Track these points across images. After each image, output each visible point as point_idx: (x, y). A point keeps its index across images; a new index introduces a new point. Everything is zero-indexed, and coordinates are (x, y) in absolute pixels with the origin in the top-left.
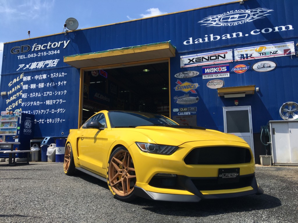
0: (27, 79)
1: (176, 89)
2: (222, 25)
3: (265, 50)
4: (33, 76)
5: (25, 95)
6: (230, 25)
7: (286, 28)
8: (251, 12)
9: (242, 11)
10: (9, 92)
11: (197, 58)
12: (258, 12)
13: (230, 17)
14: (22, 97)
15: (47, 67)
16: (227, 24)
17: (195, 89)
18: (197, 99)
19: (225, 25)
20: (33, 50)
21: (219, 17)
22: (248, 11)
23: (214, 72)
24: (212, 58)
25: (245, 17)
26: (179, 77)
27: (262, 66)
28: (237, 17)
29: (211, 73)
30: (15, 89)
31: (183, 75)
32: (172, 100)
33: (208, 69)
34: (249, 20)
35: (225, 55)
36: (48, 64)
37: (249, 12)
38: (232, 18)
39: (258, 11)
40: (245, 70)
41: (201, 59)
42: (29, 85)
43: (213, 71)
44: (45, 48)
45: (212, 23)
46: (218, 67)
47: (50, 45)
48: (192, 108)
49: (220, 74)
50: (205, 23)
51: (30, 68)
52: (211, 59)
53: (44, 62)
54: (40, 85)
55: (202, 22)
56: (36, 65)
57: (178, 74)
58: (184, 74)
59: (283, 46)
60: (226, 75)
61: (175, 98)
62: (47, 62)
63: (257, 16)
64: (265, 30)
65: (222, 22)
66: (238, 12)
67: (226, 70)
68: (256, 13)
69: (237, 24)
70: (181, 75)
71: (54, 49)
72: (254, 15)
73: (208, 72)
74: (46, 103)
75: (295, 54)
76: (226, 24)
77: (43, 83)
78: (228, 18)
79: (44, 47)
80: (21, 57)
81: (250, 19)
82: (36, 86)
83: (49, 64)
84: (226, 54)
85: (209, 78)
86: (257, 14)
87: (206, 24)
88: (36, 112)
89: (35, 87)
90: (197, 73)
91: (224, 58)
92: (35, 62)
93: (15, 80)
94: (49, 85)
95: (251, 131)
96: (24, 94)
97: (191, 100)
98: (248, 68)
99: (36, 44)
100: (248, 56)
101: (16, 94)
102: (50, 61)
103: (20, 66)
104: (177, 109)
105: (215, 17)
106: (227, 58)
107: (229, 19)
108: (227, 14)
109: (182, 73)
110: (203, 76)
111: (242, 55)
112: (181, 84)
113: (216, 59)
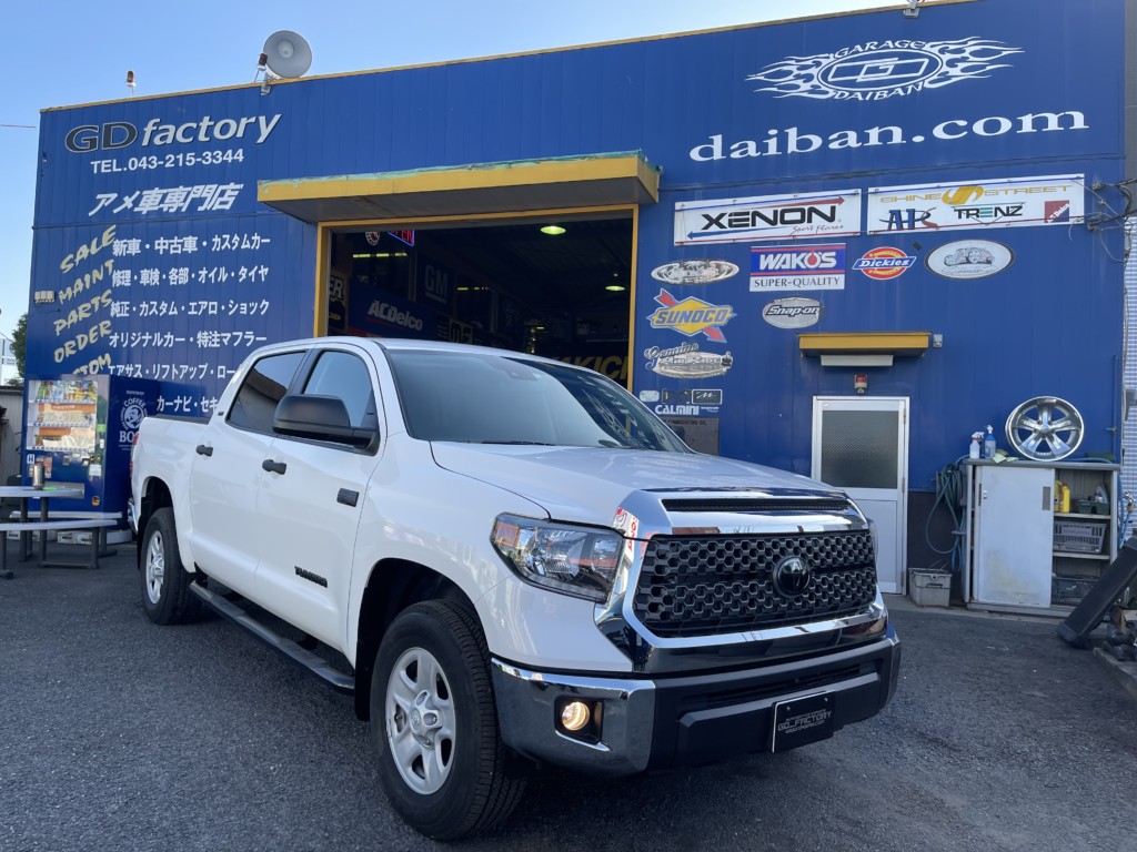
0: (127, 249)
1: (655, 321)
2: (831, 93)
3: (976, 198)
4: (148, 238)
5: (121, 305)
6: (860, 98)
7: (1061, 122)
8: (942, 51)
9: (909, 47)
10: (65, 292)
11: (736, 214)
12: (966, 54)
13: (863, 65)
14: (112, 314)
15: (200, 209)
17: (722, 328)
18: (726, 362)
19: (842, 95)
20: (145, 143)
21: (824, 62)
22: (931, 48)
23: (791, 270)
24: (788, 217)
25: (917, 72)
26: (666, 279)
27: (963, 259)
28: (890, 69)
29: (780, 272)
30: (84, 282)
31: (684, 273)
32: (640, 359)
33: (772, 256)
34: (930, 82)
35: (833, 209)
36: (201, 201)
37: (935, 50)
38: (870, 71)
39: (969, 50)
40: (899, 268)
41: (750, 217)
42: (136, 272)
43: (787, 266)
44: (191, 139)
45: (798, 87)
46: (808, 252)
47: (210, 130)
48: (707, 394)
49: (811, 277)
50: (772, 84)
51: (136, 209)
52: (783, 222)
53: (189, 189)
54: (174, 274)
55: (762, 78)
56: (158, 201)
57: (663, 269)
58: (685, 268)
59: (1045, 190)
60: (833, 281)
61: (649, 353)
62: (199, 191)
63: (963, 70)
64: (985, 124)
65: (833, 83)
66: (896, 48)
67: (833, 263)
68: (958, 56)
69: (885, 96)
70: (675, 273)
71: (222, 146)
72: (951, 63)
73: (771, 267)
74: (196, 340)
75: (1082, 222)
76: (847, 94)
77: (187, 269)
78: (857, 70)
79: (185, 135)
80: (103, 166)
81: (935, 77)
82: (161, 276)
83: (206, 198)
84: (837, 205)
85: (773, 288)
86: (964, 60)
87: (775, 89)
88: (163, 371)
89: (156, 281)
90: (730, 269)
91: (831, 219)
92: (157, 189)
93: (84, 251)
94: (207, 275)
95: (903, 485)
96: (118, 303)
97: (704, 365)
98: (911, 260)
99: (158, 120)
100: (916, 218)
101: (88, 301)
102: (208, 186)
103: (100, 200)
104: (653, 392)
105: (810, 63)
106: (840, 221)
107: (858, 74)
108: (853, 54)
109: (678, 265)
110: (753, 279)
111: (896, 214)
112: (672, 304)
113: (802, 221)
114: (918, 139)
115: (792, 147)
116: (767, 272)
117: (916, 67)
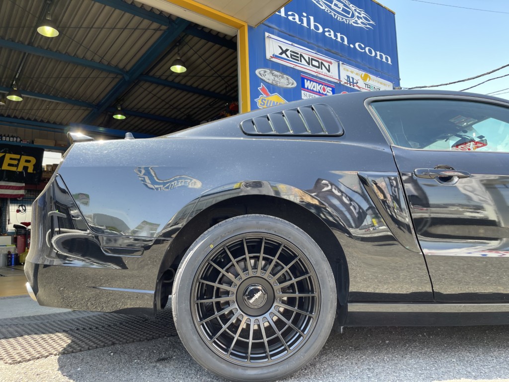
1: (259, 103)
2: (323, 8)
3: (369, 81)
6: (333, 16)
7: (386, 59)
8: (355, 10)
9: (346, 2)
11: (293, 52)
12: (362, 16)
16: (331, 12)
19: (327, 11)
23: (317, 92)
24: (315, 63)
26: (263, 78)
28: (342, 8)
29: (313, 91)
31: (272, 77)
33: (309, 81)
34: (354, 22)
35: (329, 66)
37: (353, 8)
38: (336, 5)
39: (363, 15)
41: (299, 56)
43: (315, 89)
46: (322, 85)
52: (312, 65)
57: (262, 71)
58: (273, 75)
63: (362, 22)
68: (360, 16)
70: (266, 75)
72: (358, 18)
73: (309, 88)
76: (329, 12)
81: (354, 21)
86: (361, 18)
91: (329, 71)
100: (354, 82)
106: (331, 73)
109: (269, 71)
110: (303, 92)
111: (348, 77)
112: (268, 95)
113: (319, 67)
114: (352, 46)
115: (312, 27)
116: (308, 90)
117: (348, 13)
